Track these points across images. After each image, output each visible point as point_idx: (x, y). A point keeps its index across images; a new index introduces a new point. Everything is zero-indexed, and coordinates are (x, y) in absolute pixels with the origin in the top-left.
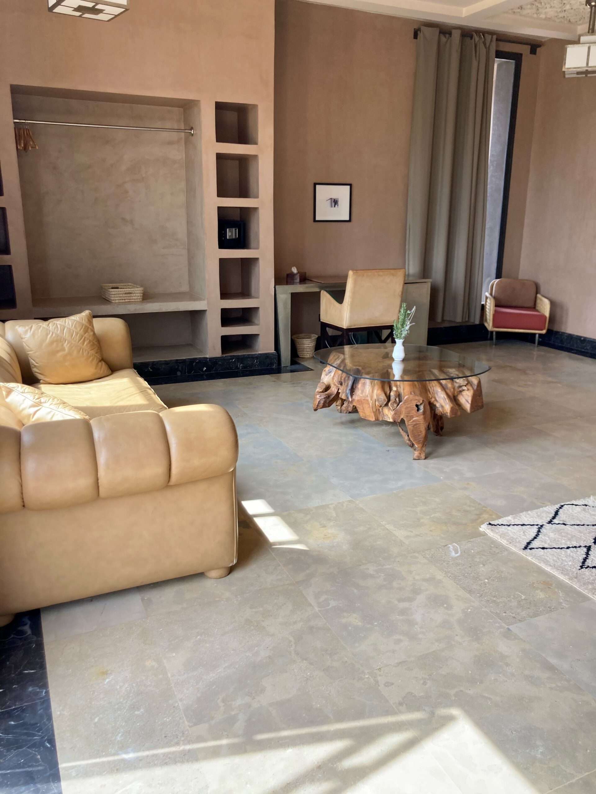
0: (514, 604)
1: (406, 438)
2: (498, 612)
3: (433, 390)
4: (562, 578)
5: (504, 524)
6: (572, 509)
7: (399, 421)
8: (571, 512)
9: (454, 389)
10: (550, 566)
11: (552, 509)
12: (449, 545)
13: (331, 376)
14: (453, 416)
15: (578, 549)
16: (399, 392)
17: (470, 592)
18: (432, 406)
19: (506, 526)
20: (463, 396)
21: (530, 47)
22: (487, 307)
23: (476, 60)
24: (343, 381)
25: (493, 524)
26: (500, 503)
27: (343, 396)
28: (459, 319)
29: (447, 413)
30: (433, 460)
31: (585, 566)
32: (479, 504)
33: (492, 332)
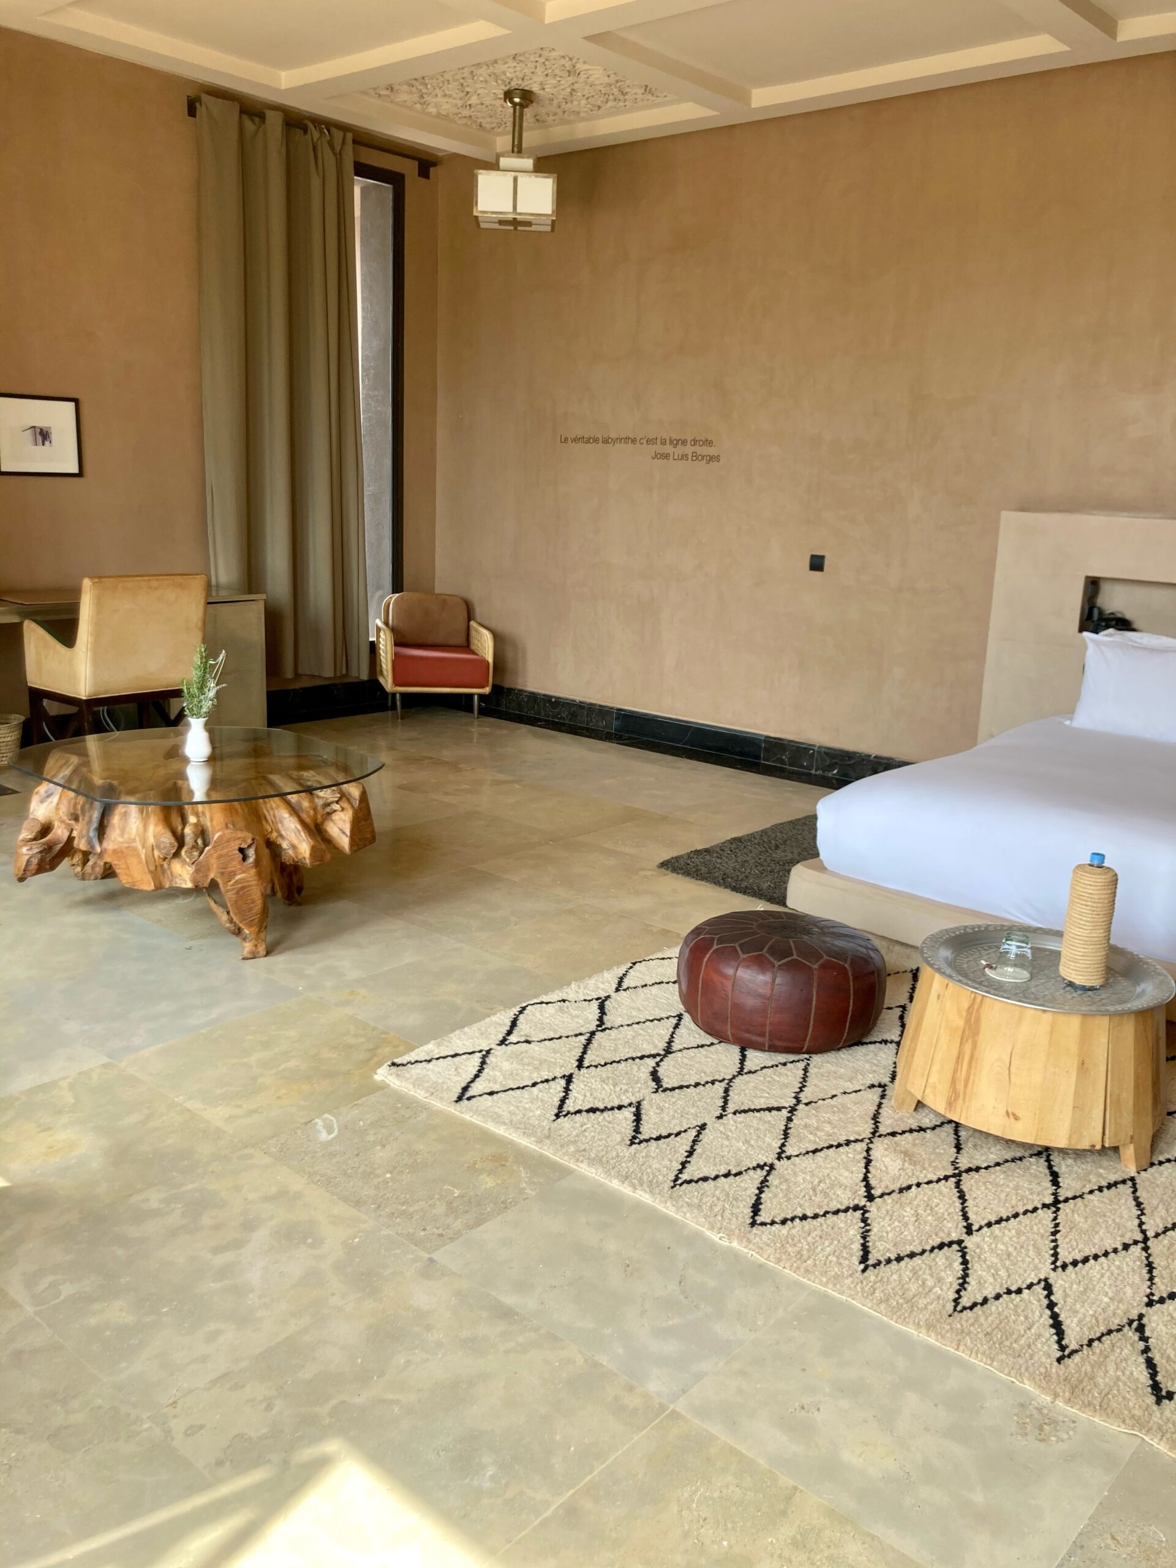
0: (441, 1209)
1: (225, 917)
2: (411, 1231)
3: (274, 816)
4: (524, 1143)
5: (419, 1059)
6: (540, 1011)
7: (206, 885)
8: (539, 1017)
9: (315, 809)
10: (504, 1124)
11: (504, 1018)
12: (317, 1120)
13: (52, 802)
14: (317, 863)
15: (551, 1083)
16: (202, 827)
17: (358, 1204)
18: (273, 847)
19: (424, 1063)
20: (335, 823)
21: (417, 163)
22: (381, 646)
23: (318, 175)
24: (79, 812)
25: (400, 1063)
26: (413, 1020)
27: (81, 844)
28: (328, 672)
29: (305, 858)
30: (283, 954)
31: (564, 1113)
32: (374, 1029)
33: (394, 695)
